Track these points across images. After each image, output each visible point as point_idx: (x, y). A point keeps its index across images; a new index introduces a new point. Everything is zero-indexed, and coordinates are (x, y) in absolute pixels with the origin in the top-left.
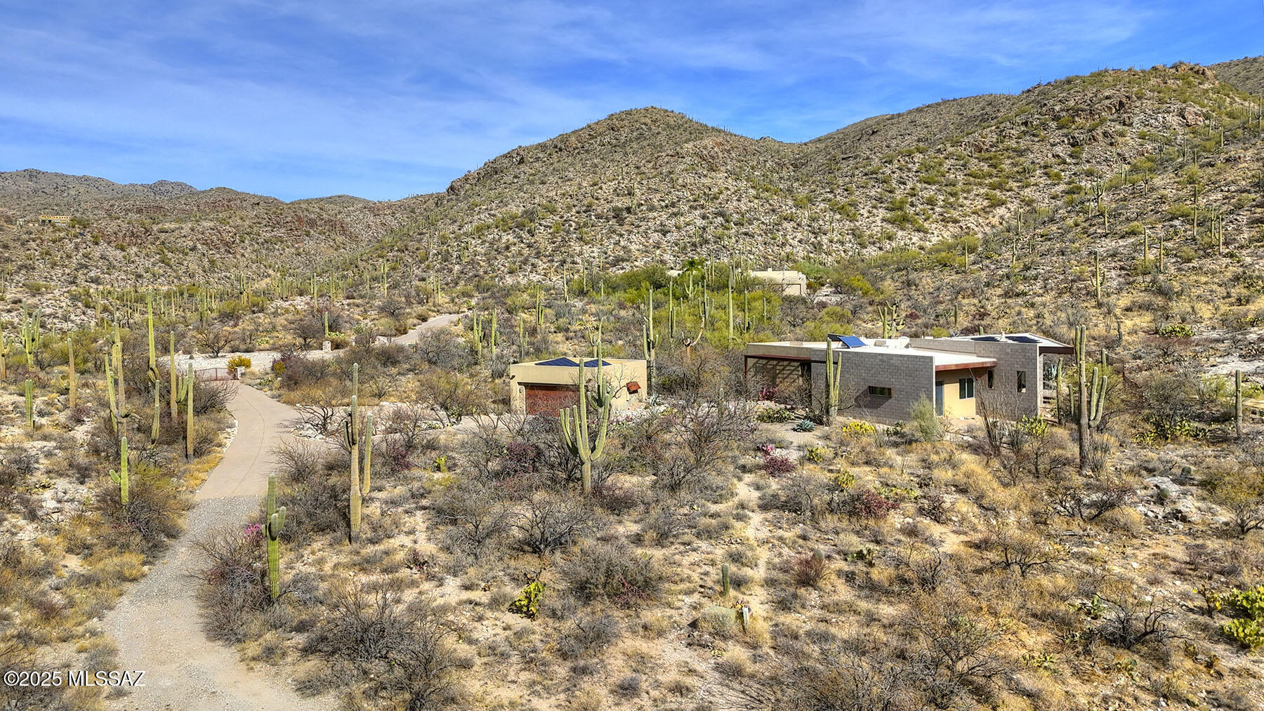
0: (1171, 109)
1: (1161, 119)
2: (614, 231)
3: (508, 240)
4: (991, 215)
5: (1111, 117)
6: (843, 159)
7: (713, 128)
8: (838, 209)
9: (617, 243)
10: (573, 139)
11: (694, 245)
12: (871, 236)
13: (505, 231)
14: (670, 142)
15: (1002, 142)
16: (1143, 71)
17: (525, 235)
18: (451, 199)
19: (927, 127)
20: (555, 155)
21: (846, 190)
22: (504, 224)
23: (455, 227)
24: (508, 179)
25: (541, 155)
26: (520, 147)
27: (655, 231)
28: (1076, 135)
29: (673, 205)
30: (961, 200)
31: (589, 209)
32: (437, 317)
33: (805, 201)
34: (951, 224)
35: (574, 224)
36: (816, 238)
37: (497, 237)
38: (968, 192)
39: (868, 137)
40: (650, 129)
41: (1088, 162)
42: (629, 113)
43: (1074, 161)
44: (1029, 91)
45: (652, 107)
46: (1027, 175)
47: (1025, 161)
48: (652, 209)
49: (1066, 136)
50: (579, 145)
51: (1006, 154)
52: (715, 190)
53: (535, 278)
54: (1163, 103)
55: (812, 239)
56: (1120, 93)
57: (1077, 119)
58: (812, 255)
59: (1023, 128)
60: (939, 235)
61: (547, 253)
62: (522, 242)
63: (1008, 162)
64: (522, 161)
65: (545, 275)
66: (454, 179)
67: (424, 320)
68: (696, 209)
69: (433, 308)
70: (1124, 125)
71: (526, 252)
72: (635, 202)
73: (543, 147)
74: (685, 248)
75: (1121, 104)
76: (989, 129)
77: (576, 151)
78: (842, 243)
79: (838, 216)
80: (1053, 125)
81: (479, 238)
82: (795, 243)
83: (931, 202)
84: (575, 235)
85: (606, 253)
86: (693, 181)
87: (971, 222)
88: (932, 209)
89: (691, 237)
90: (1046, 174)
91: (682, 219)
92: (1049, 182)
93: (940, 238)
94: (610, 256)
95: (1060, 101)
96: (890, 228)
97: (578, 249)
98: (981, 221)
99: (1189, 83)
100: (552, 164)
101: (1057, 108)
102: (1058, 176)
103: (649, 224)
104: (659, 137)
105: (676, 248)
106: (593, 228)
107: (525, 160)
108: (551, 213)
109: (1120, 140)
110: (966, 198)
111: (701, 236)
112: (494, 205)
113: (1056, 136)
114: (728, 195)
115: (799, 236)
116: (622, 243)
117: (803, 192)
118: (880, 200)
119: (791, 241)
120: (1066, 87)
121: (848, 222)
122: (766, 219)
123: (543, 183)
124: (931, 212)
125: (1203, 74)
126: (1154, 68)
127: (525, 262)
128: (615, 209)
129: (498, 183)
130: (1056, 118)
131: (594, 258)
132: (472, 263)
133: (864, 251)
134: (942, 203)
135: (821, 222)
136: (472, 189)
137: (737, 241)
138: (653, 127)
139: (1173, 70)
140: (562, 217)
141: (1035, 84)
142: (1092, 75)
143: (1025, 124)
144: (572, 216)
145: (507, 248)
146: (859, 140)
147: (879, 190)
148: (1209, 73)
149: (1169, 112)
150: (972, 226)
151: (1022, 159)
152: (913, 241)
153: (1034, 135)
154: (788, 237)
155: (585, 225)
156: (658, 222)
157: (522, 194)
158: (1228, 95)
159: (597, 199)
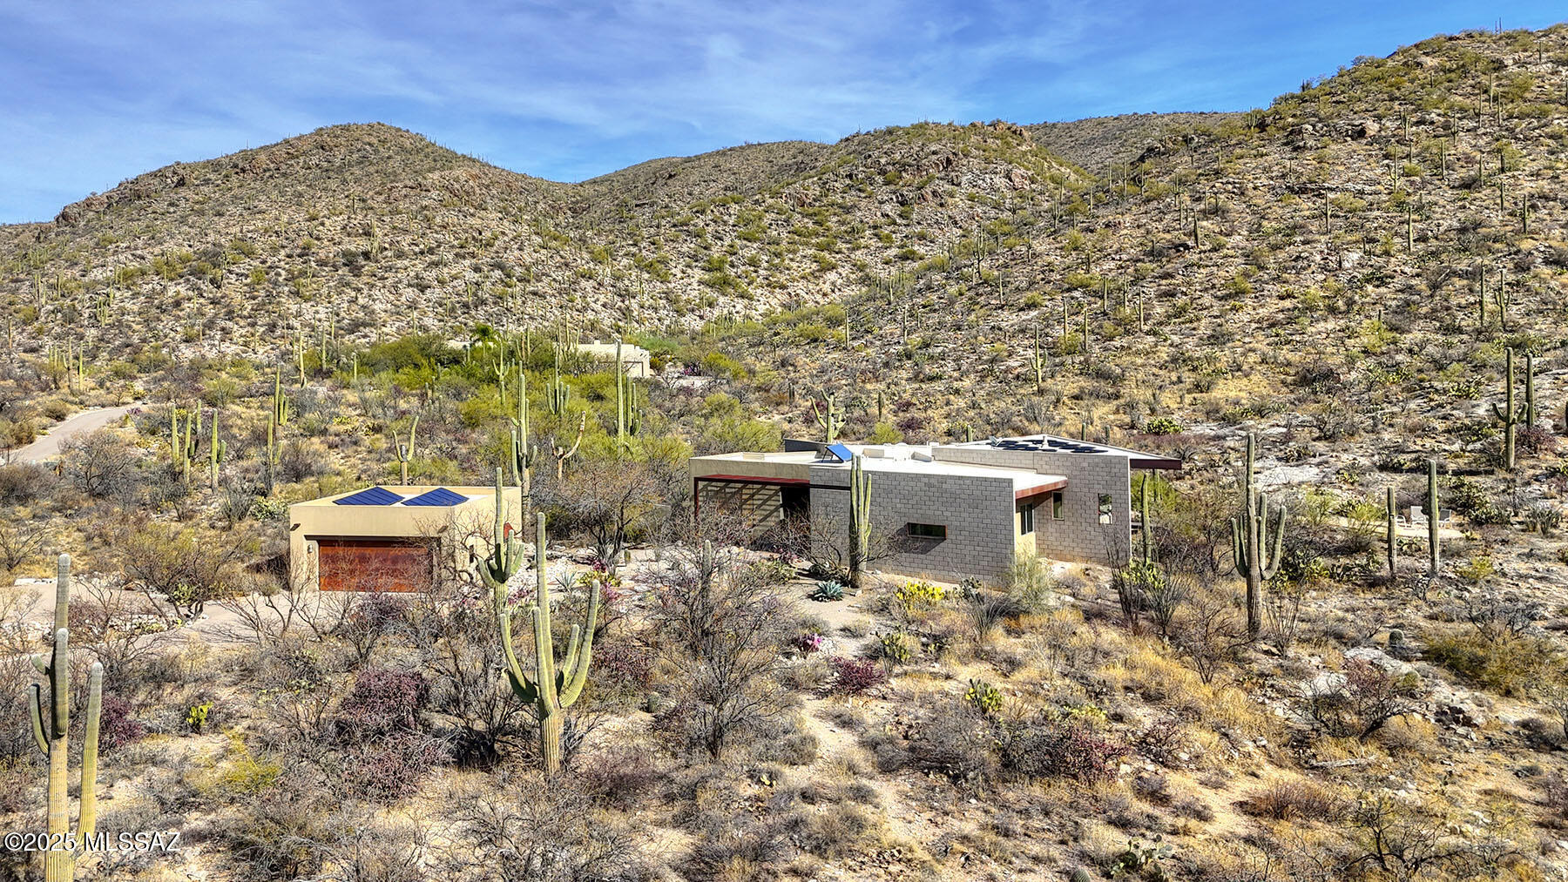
0: (998, 170)
1: (989, 181)
2: (348, 284)
3: (178, 293)
4: (821, 281)
5: (939, 175)
6: (636, 206)
7: (464, 156)
8: (646, 266)
9: (354, 301)
10: (263, 157)
11: (466, 305)
12: (688, 302)
13: (172, 280)
14: (407, 169)
15: (826, 196)
16: (963, 128)
17: (206, 286)
18: (63, 232)
19: (734, 174)
20: (234, 178)
21: (653, 244)
22: (169, 269)
23: (76, 272)
24: (161, 206)
25: (212, 176)
26: (178, 164)
27: (410, 285)
28: (905, 193)
29: (431, 251)
30: (787, 262)
31: (305, 252)
32: (82, 413)
33: (604, 254)
34: (777, 290)
35: (283, 273)
36: (623, 301)
37: (159, 287)
38: (795, 252)
39: (664, 181)
40: (376, 151)
41: (919, 223)
42: (346, 128)
43: (904, 222)
44: (847, 140)
45: (379, 123)
46: (857, 236)
47: (855, 218)
48: (400, 255)
49: (895, 193)
50: (272, 165)
51: (832, 210)
52: (487, 234)
53: (230, 349)
54: (989, 163)
55: (620, 304)
56: (945, 148)
57: (904, 174)
58: (620, 324)
59: (848, 181)
60: (767, 303)
61: (245, 313)
62: (202, 296)
63: (835, 219)
64: (181, 183)
65: (246, 344)
66: (68, 203)
67: (60, 417)
68: (464, 258)
69: (71, 398)
70: (953, 184)
71: (210, 311)
72: (376, 244)
73: (216, 166)
74: (453, 310)
75: (949, 161)
76: (810, 180)
77: (268, 174)
78: (656, 310)
79: (646, 276)
80: (879, 179)
81: (128, 288)
82: (598, 307)
83: (753, 263)
84: (286, 289)
85: (338, 315)
86: (456, 220)
87: (800, 288)
88: (756, 272)
89: (461, 295)
90: (876, 235)
91: (446, 270)
92: (880, 244)
93: (768, 306)
94: (344, 318)
95: (885, 153)
96: (710, 293)
97: (294, 308)
98: (811, 287)
99: (1007, 143)
100: (230, 189)
101: (883, 161)
102: (888, 237)
103: (399, 275)
104: (391, 163)
105: (440, 310)
106: (314, 279)
107: (187, 181)
108: (247, 256)
109: (950, 201)
110: (792, 260)
111: (475, 294)
112: (140, 243)
113: (883, 193)
114: (505, 242)
115: (602, 299)
116: (361, 301)
117: (600, 244)
118: (695, 258)
119: (593, 304)
120: (888, 137)
121: (659, 284)
122: (558, 275)
123: (220, 214)
124: (754, 275)
125: (1020, 134)
126: (973, 125)
127: (210, 325)
128: (345, 254)
129: (143, 212)
130: (882, 172)
131: (320, 320)
132: (119, 324)
133: (683, 320)
134: (766, 265)
135: (627, 282)
136: (99, 219)
137: (524, 303)
138: (381, 149)
139: (992, 129)
140: (264, 262)
141: (854, 132)
142: (914, 127)
143: (850, 176)
144: (280, 261)
145: (177, 304)
146: (653, 184)
147: (692, 246)
148: (1025, 134)
149: (996, 173)
150: (803, 293)
151: (849, 217)
152: (737, 309)
153: (860, 190)
154: (588, 299)
155: (303, 274)
156: (412, 274)
157: (185, 228)
158: (1045, 159)
159: (318, 239)
